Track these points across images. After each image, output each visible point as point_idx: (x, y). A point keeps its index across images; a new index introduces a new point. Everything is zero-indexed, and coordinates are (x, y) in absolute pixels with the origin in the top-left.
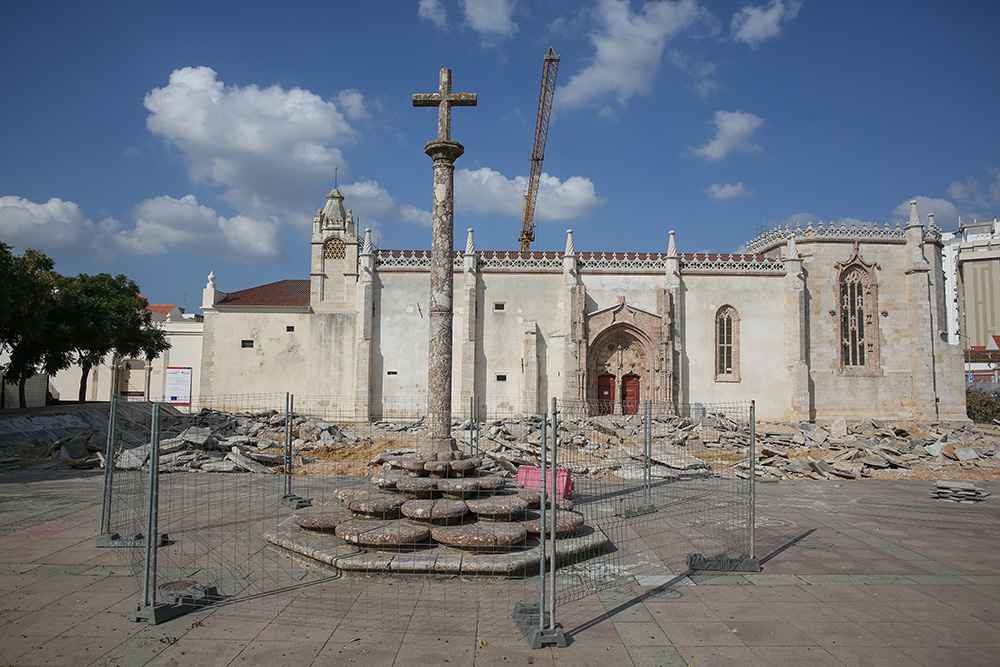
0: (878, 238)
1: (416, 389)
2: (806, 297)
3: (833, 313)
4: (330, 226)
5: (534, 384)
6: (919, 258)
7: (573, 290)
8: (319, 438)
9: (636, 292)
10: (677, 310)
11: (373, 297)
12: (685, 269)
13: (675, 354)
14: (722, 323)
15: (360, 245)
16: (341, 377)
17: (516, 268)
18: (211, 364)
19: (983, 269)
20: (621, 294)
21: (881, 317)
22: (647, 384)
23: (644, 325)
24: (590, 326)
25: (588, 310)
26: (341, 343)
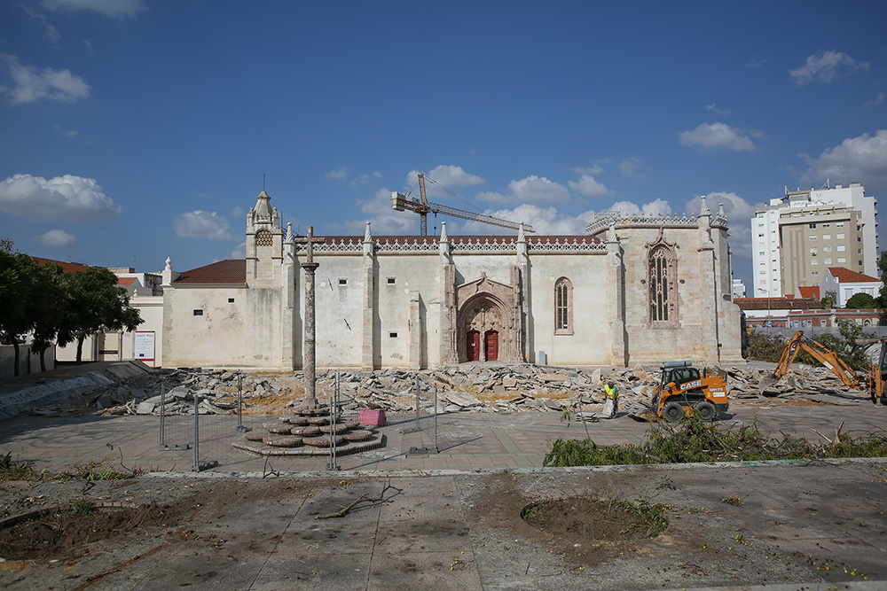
0: (677, 224)
1: (329, 345)
2: (623, 269)
3: (644, 282)
4: (260, 221)
5: (418, 340)
6: (706, 239)
7: (446, 268)
8: (255, 390)
9: (494, 268)
10: (525, 282)
11: (295, 275)
12: (531, 251)
13: (523, 315)
14: (560, 291)
15: (283, 235)
16: (271, 337)
17: (404, 251)
18: (170, 328)
19: (797, 232)
20: (484, 270)
21: (680, 284)
22: (503, 338)
23: (499, 293)
24: (459, 296)
25: (458, 282)
26: (270, 310)
